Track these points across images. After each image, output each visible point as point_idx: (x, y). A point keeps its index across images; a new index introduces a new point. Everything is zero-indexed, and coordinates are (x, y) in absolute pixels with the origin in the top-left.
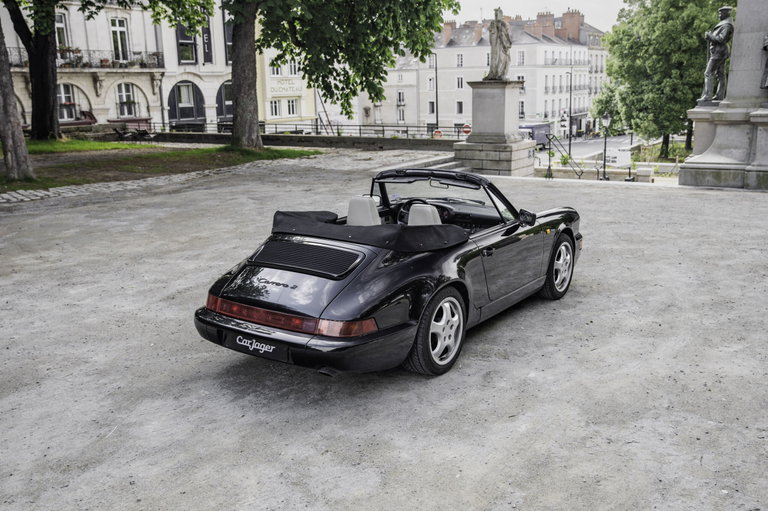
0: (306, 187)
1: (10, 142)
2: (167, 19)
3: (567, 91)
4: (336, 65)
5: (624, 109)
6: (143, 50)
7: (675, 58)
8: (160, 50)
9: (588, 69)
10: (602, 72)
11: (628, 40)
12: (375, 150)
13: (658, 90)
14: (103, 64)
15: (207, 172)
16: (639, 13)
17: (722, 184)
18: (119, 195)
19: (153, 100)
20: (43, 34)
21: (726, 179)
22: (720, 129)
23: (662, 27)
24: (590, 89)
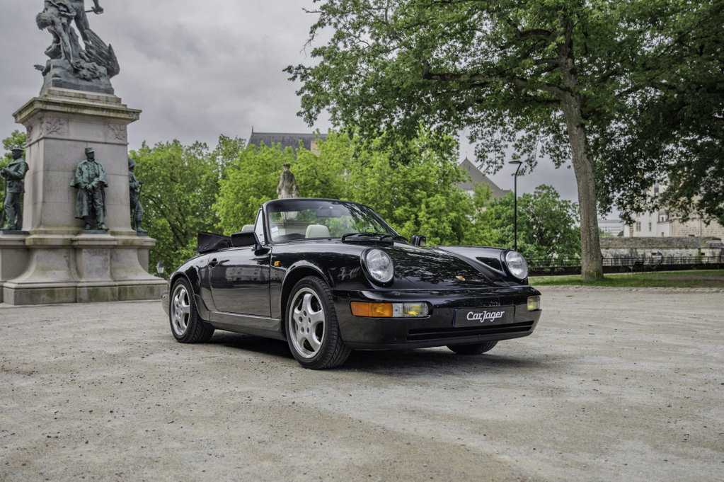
17: (56, 301)
21: (59, 296)
22: (38, 254)
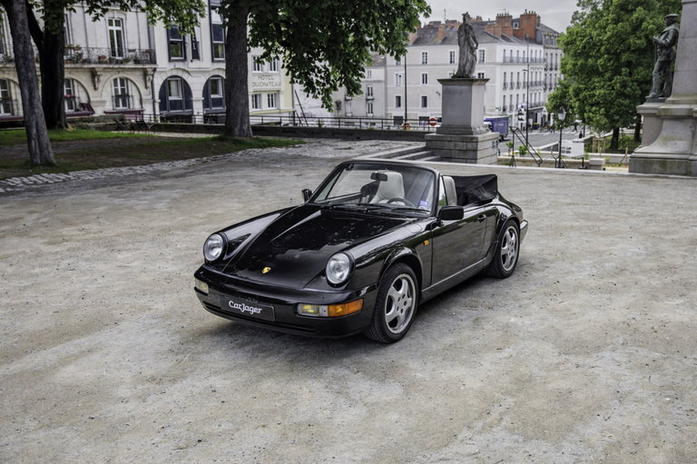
0: (297, 172)
1: (34, 131)
2: (162, 20)
3: (524, 87)
4: (317, 63)
5: (577, 104)
6: (137, 48)
7: (624, 58)
8: (152, 48)
9: (543, 67)
10: (556, 69)
11: (582, 40)
12: (353, 140)
13: (609, 86)
14: (101, 60)
15: (205, 159)
16: (592, 15)
17: (668, 172)
18: (132, 178)
19: (146, 94)
20: (54, 33)
21: (671, 168)
22: (666, 123)
23: (613, 29)
24: (545, 85)
